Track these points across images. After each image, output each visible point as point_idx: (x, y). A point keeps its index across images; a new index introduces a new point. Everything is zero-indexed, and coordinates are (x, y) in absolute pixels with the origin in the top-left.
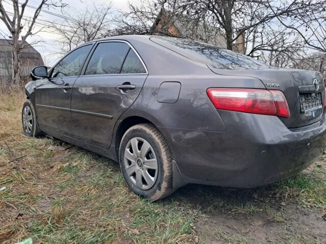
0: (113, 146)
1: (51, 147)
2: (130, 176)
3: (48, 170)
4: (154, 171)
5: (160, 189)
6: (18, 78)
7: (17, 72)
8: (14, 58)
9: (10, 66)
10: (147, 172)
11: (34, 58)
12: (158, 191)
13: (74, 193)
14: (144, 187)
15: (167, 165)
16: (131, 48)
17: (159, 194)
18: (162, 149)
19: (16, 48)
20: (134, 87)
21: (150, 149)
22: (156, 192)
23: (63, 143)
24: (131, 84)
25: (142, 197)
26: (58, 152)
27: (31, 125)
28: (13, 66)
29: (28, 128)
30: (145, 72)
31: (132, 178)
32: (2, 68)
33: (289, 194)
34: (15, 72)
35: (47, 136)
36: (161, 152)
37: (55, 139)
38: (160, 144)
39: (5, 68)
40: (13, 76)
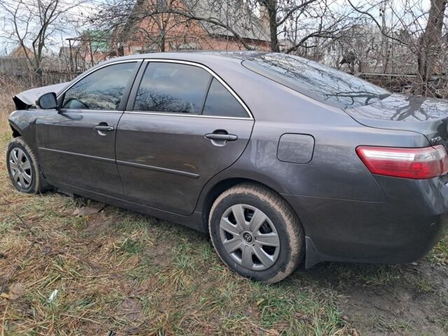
0: (199, 212)
1: (77, 211)
2: (232, 253)
3: (97, 251)
4: (274, 248)
5: (283, 270)
10: (261, 249)
12: (280, 272)
14: (255, 266)
16: (214, 77)
18: (286, 222)
20: (235, 137)
22: (277, 274)
23: (89, 201)
24: (229, 133)
25: (254, 279)
27: (30, 177)
29: (22, 179)
30: (249, 117)
31: (234, 255)
35: (59, 191)
36: (286, 225)
37: (76, 196)
38: (283, 214)
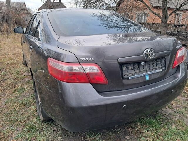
1: (25, 74)
3: (12, 89)
12: (40, 116)
17: (41, 118)
19: (49, 8)
20: (32, 48)
33: (138, 130)
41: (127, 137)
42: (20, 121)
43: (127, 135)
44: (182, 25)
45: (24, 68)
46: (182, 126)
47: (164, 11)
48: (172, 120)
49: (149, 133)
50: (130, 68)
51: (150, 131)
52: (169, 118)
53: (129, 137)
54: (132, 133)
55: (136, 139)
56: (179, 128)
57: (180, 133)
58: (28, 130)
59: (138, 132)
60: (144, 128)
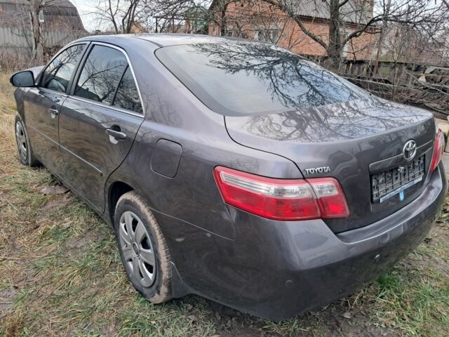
0: (107, 212)
1: (45, 190)
2: (128, 261)
3: (30, 231)
4: (152, 267)
5: (159, 292)
6: (40, 51)
7: (39, 42)
8: (32, 21)
9: (28, 32)
10: (144, 265)
11: (67, 14)
12: (156, 294)
13: (50, 280)
14: (143, 281)
15: (166, 264)
16: (128, 65)
17: (159, 298)
18: (159, 240)
19: (35, 6)
20: (125, 136)
21: (145, 234)
22: (154, 295)
24: (121, 129)
25: (141, 294)
26: (54, 198)
27: (26, 150)
28: (32, 33)
29: (22, 152)
30: (143, 114)
31: (130, 265)
32: (19, 36)
33: (361, 298)
34: (37, 42)
38: (157, 232)
39: (22, 36)
40: (34, 47)
41: (347, 315)
42: (102, 311)
43: (345, 312)
44: (361, 62)
45: (33, 175)
46: (438, 280)
47: (333, 32)
48: (417, 270)
49: (386, 301)
50: (380, 181)
51: (386, 297)
52: (409, 267)
53: (349, 314)
54: (351, 305)
55: (364, 317)
56: (433, 285)
57: (440, 294)
58: (132, 331)
59: (362, 302)
60: (370, 291)
